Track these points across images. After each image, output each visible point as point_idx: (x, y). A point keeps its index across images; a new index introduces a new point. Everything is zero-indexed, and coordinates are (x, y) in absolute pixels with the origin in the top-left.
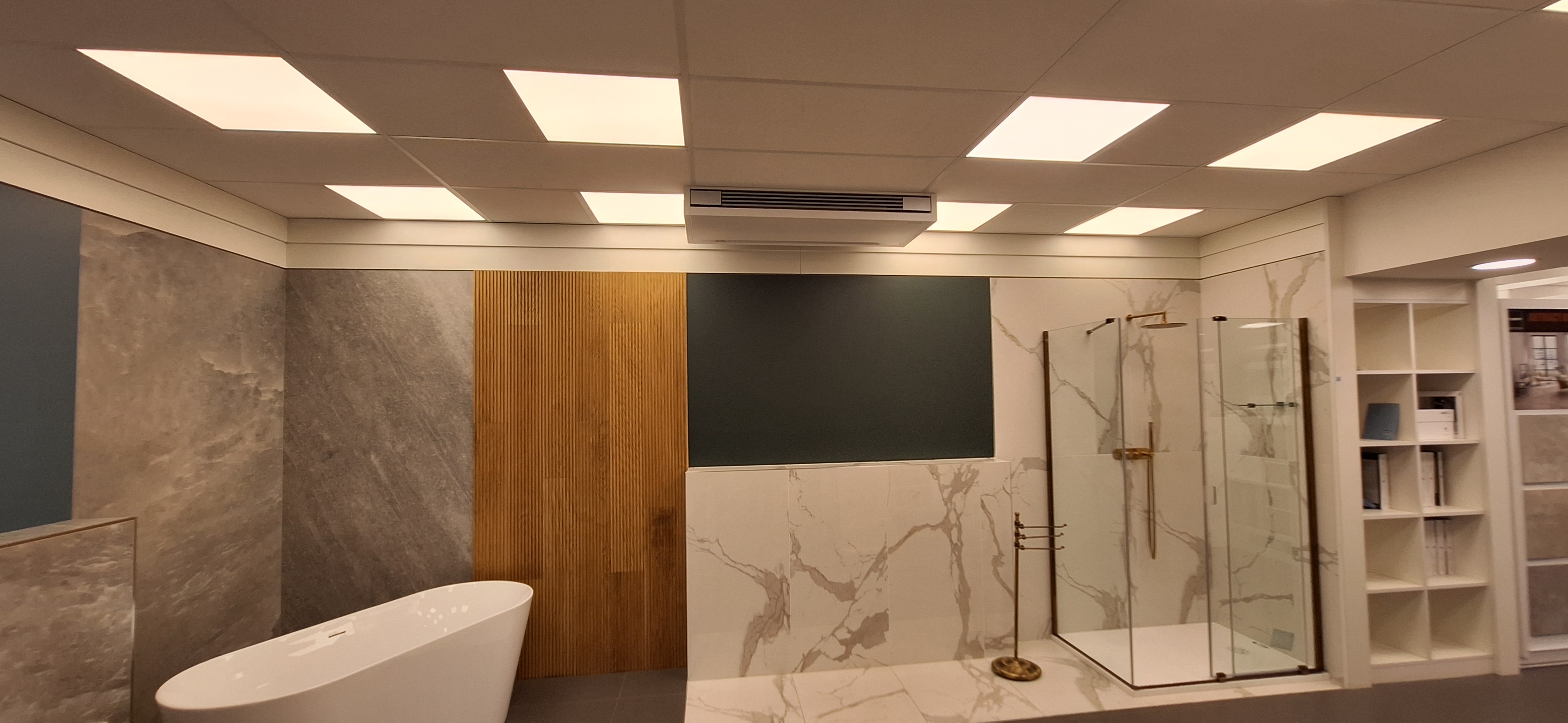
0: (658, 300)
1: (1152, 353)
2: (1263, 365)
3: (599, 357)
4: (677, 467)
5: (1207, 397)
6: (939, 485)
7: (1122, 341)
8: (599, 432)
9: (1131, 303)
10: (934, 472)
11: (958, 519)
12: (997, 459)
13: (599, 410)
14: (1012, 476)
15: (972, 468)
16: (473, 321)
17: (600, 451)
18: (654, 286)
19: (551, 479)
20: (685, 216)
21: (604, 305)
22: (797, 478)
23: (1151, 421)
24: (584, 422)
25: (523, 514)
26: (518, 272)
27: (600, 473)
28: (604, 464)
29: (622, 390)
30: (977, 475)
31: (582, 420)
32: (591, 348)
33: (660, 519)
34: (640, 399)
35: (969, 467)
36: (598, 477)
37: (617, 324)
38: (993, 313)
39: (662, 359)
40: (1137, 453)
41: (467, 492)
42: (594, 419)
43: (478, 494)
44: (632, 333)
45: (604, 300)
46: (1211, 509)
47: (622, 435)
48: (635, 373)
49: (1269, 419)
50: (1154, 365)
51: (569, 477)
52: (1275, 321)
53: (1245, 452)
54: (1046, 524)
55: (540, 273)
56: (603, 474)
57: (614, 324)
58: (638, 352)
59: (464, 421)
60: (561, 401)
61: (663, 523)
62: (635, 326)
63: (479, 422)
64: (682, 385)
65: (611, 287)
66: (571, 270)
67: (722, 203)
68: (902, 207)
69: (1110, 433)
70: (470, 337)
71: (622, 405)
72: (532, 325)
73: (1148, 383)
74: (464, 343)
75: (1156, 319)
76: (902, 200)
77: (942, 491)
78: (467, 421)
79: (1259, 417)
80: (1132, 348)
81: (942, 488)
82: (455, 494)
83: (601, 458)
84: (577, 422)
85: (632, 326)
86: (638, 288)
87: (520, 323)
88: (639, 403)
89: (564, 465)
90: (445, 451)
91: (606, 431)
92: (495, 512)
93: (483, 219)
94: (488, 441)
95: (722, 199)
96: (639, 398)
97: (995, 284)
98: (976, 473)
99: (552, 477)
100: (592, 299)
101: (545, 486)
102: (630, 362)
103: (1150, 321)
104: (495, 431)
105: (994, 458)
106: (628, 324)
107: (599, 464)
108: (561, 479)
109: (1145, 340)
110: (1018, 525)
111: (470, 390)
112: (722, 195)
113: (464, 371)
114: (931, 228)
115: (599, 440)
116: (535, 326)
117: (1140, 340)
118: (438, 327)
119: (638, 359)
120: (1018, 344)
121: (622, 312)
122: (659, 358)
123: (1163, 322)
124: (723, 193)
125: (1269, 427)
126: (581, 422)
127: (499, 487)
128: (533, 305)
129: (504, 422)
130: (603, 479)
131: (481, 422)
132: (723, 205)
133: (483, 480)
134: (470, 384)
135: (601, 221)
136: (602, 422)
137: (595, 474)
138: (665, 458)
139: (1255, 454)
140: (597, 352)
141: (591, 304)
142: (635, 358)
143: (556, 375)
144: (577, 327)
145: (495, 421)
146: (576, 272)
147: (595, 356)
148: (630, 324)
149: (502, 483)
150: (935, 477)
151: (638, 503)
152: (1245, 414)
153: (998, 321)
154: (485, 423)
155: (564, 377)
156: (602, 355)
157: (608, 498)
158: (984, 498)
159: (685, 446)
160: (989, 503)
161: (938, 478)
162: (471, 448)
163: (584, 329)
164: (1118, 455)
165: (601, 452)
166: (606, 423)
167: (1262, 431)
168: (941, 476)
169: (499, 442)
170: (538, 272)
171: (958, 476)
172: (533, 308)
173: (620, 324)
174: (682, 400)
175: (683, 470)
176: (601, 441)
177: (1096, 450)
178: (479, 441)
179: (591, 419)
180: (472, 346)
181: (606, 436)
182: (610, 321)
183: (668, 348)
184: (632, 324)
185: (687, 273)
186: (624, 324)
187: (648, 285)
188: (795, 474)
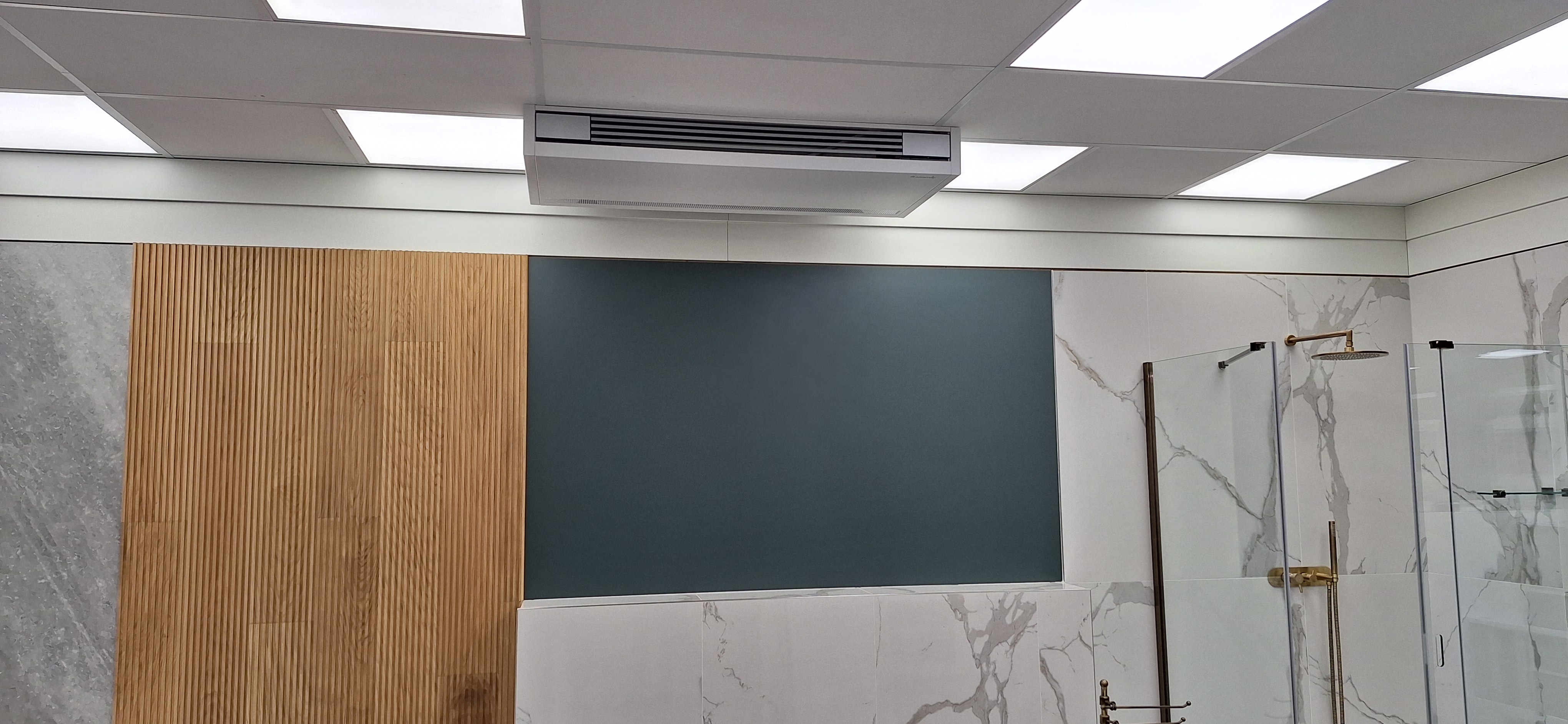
0: (475, 302)
1: (1330, 401)
2: (1516, 423)
3: (364, 401)
4: (502, 599)
5: (1424, 477)
6: (966, 628)
7: (1279, 382)
8: (360, 537)
9: (1294, 315)
10: (958, 608)
11: (1001, 691)
12: (1067, 584)
13: (361, 498)
14: (1094, 615)
15: (1024, 600)
16: (127, 335)
17: (359, 572)
18: (469, 278)
19: (264, 625)
20: (525, 157)
21: (376, 309)
22: (717, 617)
23: (1332, 520)
24: (332, 519)
25: (209, 692)
26: (216, 247)
27: (357, 613)
28: (367, 596)
29: (406, 461)
30: (1033, 612)
31: (329, 516)
32: (349, 385)
33: (466, 696)
34: (439, 478)
35: (1018, 598)
36: (354, 621)
37: (399, 343)
38: (1057, 330)
39: (481, 406)
40: (1309, 576)
41: (105, 651)
42: (351, 514)
43: (124, 653)
44: (426, 359)
45: (376, 300)
46: (1437, 673)
47: (404, 542)
48: (431, 430)
49: (1529, 516)
50: (1334, 421)
51: (300, 621)
52: (1535, 348)
53: (1491, 575)
54: (1155, 701)
55: (258, 251)
56: (364, 615)
57: (393, 343)
58: (438, 393)
59: (105, 517)
60: (289, 481)
61: (472, 704)
62: (433, 346)
63: (133, 520)
64: (516, 452)
65: (389, 277)
66: (315, 246)
67: (592, 136)
68: (901, 150)
69: (1261, 540)
70: (121, 364)
71: (405, 489)
72: (238, 344)
73: (1325, 454)
74: (109, 374)
75: (1337, 343)
76: (901, 137)
77: (971, 641)
78: (109, 518)
79: (1513, 513)
80: (1297, 392)
81: (971, 637)
82: (80, 653)
83: (361, 585)
84: (319, 520)
85: (427, 349)
86: (439, 280)
87: (216, 341)
88: (436, 485)
89: (291, 601)
90: (65, 574)
91: (372, 535)
92: (156, 687)
93: (151, 151)
94: (148, 555)
95: (592, 129)
96: (436, 476)
97: (1061, 281)
98: (1031, 609)
99: (267, 622)
100: (354, 298)
101: (254, 636)
102: (422, 410)
103: (1327, 346)
104: (162, 538)
105: (1063, 582)
106: (420, 343)
107: (358, 596)
108: (284, 625)
109: (1319, 377)
110: (1105, 702)
111: (117, 460)
112: (592, 122)
113: (107, 426)
114: (953, 185)
115: (359, 553)
116: (245, 344)
117: (1310, 379)
118: (61, 346)
119: (437, 406)
120: (1101, 384)
121: (409, 322)
122: (475, 404)
123: (1348, 350)
124: (593, 119)
125: (1531, 529)
126: (326, 519)
127: (164, 640)
128: (243, 307)
129: (179, 521)
130: (363, 624)
131: (136, 520)
132: (593, 139)
133: (135, 627)
134: (117, 449)
135: (372, 160)
136: (367, 520)
137: (348, 614)
138: (481, 583)
139: (1507, 578)
140: (361, 393)
141: (351, 307)
142: (431, 404)
143: (281, 433)
144: (325, 347)
145: (163, 519)
146: (324, 250)
147: (358, 399)
148: (423, 343)
149: (172, 634)
150: (960, 616)
151: (428, 667)
152: (1489, 507)
153: (1066, 344)
154: (143, 523)
155: (297, 438)
156: (370, 396)
157: (372, 659)
158: (1046, 654)
159: (519, 560)
160: (1054, 661)
161: (964, 618)
162: (116, 568)
163: (337, 352)
164: (1277, 578)
165: (362, 575)
166: (372, 521)
167: (1520, 537)
168: (969, 614)
169: (168, 556)
170: (254, 248)
171: (999, 614)
172: (243, 312)
173: (405, 343)
174: (516, 479)
175: (514, 604)
176: (363, 554)
177: (1239, 570)
178: (131, 554)
179: (345, 513)
180: (125, 380)
181: (372, 545)
182: (387, 338)
183: (491, 387)
184: (427, 342)
185: (529, 256)
186: (411, 343)
187: (457, 276)
188: (713, 609)
